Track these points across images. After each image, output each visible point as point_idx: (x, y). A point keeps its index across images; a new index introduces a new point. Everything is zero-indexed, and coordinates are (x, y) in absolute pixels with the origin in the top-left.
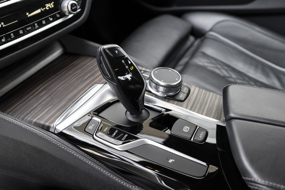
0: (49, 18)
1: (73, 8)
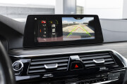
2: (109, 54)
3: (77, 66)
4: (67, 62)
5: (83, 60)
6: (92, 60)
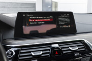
3: (57, 53)
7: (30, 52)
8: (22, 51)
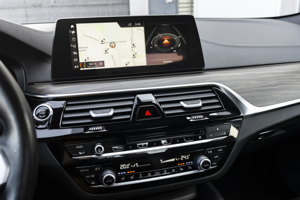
0: (180, 168)
1: (205, 166)
2: (213, 92)
3: (148, 113)
4: (131, 106)
5: (161, 103)
6: (178, 102)
7: (88, 110)
8: (68, 109)
